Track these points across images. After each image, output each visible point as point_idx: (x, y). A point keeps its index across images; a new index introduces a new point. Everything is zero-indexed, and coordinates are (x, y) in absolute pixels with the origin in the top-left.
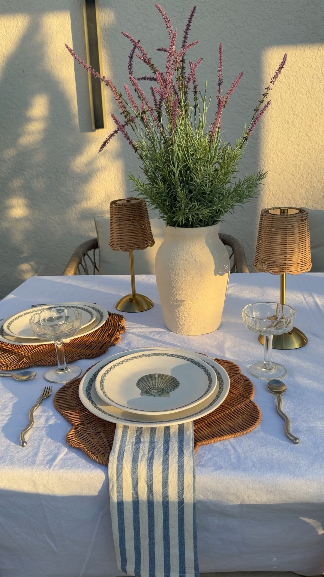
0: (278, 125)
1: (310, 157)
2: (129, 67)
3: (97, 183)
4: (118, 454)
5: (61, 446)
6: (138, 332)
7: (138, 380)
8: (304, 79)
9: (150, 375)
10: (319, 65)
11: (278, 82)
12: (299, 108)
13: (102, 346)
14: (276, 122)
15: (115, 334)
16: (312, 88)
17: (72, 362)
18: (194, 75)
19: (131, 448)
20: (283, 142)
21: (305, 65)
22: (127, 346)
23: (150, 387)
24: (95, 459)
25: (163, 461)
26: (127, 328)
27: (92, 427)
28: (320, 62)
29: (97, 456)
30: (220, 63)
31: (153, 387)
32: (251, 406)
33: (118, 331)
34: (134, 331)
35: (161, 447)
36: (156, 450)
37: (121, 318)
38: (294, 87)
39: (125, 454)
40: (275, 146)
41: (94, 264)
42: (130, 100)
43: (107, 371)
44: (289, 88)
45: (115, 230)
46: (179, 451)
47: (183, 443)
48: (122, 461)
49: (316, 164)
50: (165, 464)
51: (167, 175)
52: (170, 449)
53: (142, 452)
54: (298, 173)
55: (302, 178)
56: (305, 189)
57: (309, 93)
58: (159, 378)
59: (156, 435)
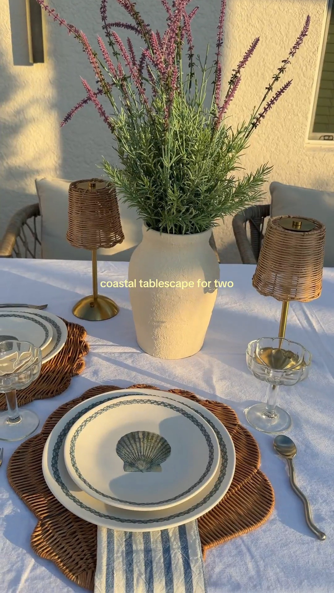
0: (247, 76)
1: (278, 117)
2: (102, 10)
3: (34, 128)
4: (107, 576)
5: (25, 554)
6: (106, 353)
7: (117, 443)
8: (279, 25)
9: (132, 433)
10: (297, 11)
11: (250, 25)
12: (271, 59)
13: (63, 378)
14: (244, 72)
15: (77, 357)
16: (287, 37)
17: (25, 404)
18: (190, 31)
19: (121, 563)
20: (251, 96)
21: (281, 8)
22: (94, 376)
23: (135, 455)
24: (75, 580)
25: (166, 583)
26: (90, 345)
27: (64, 521)
28: (298, 7)
29: (76, 575)
30: (222, 17)
31: (138, 455)
32: (260, 480)
33: (81, 352)
34: (100, 351)
35: (160, 559)
36: (154, 565)
37: (82, 330)
38: (267, 34)
39: (115, 575)
40: (241, 101)
41: (35, 235)
42: (105, 59)
43: (77, 431)
44: (261, 34)
45: (75, 222)
46: (184, 566)
47: (188, 551)
48: (113, 587)
49: (284, 125)
50: (169, 588)
51: (153, 166)
52: (173, 562)
53: (137, 569)
54: (264, 134)
55: (267, 140)
56: (271, 152)
57: (283, 43)
58: (143, 438)
59: (151, 537)
